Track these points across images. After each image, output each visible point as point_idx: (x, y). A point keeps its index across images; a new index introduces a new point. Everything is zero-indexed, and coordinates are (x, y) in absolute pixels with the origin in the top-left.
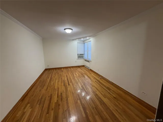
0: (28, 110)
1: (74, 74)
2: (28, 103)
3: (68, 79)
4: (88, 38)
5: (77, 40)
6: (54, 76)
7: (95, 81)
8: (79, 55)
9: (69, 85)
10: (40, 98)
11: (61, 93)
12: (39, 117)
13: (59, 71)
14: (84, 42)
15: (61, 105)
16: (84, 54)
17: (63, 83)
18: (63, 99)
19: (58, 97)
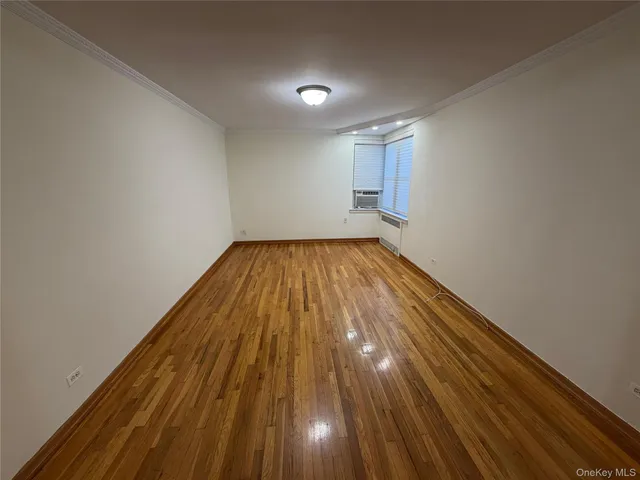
0: (166, 376)
1: (333, 269)
2: (169, 352)
3: (305, 288)
4: (399, 123)
5: (355, 133)
6: (260, 270)
7: (414, 308)
8: (361, 195)
9: (306, 308)
10: (205, 340)
11: (275, 337)
12: (192, 404)
13: (278, 252)
14: (383, 141)
15: (267, 377)
16: (382, 191)
17: (287, 300)
18: (278, 357)
19: (261, 348)
